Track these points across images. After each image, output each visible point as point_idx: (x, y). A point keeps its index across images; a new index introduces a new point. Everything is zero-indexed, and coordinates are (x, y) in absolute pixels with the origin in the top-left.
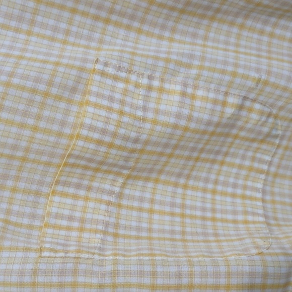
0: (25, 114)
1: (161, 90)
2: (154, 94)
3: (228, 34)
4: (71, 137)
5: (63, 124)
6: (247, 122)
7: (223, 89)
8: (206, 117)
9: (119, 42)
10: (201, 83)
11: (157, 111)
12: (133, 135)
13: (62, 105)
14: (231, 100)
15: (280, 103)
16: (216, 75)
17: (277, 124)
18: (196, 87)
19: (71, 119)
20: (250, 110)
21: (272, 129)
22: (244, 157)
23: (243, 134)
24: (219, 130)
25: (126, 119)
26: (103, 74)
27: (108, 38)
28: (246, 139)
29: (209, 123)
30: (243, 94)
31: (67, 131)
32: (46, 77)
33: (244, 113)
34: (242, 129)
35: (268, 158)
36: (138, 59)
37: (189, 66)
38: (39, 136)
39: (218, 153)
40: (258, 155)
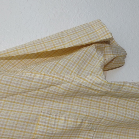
0: (22, 128)
1: (59, 119)
2: (57, 120)
3: (79, 101)
4: (34, 133)
5: (32, 130)
6: (84, 126)
7: (76, 118)
8: (72, 126)
9: (48, 105)
10: (70, 117)
11: (58, 125)
12: (51, 132)
13: (32, 125)
14: (79, 121)
15: (93, 121)
16: (74, 114)
17: (93, 126)
18: (69, 118)
19: (34, 129)
20: (85, 123)
21: (92, 127)
22: (85, 135)
23: (83, 129)
24: (76, 129)
25: (49, 128)
26: (43, 116)
27: (45, 104)
28: (85, 130)
29: (73, 127)
30: (82, 119)
31: (33, 132)
32: (28, 118)
33: (83, 124)
34: (83, 128)
35: (92, 135)
36: (53, 110)
37: (67, 112)
38: (26, 134)
39: (76, 134)
40: (89, 134)
